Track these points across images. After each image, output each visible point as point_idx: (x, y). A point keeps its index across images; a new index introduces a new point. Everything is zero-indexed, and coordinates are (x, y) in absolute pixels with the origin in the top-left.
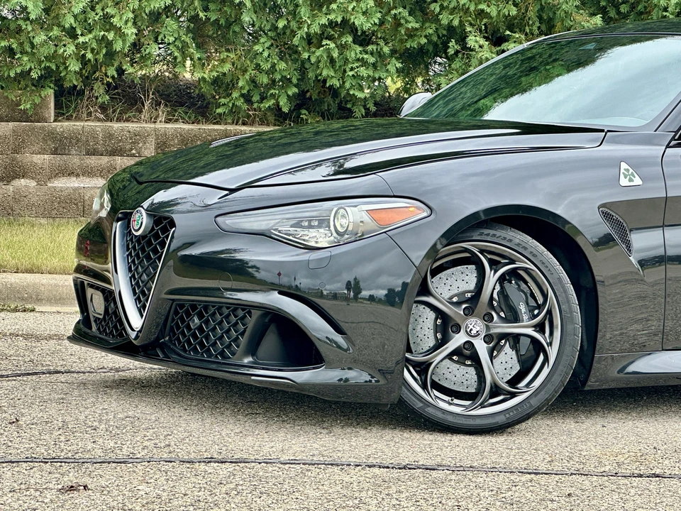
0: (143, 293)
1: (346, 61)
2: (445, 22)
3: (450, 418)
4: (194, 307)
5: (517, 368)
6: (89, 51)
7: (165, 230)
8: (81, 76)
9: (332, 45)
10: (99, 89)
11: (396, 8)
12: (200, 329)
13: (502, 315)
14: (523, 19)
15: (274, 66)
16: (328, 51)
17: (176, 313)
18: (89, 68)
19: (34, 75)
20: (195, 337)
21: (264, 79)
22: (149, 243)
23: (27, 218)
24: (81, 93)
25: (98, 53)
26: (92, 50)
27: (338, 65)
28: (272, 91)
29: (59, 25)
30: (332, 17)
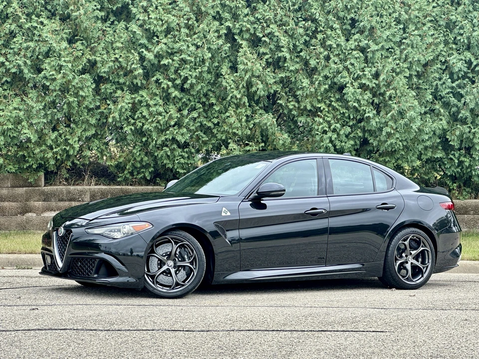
0: (62, 255)
1: (175, 157)
2: (219, 137)
3: (162, 293)
4: (79, 259)
5: (186, 277)
6: (58, 155)
7: (69, 234)
8: (56, 166)
9: (168, 149)
10: (64, 172)
11: (197, 131)
12: (81, 266)
13: (180, 259)
14: (254, 135)
15: (142, 159)
16: (166, 152)
17: (73, 261)
18: (59, 162)
19: (34, 167)
20: (79, 269)
21: (139, 165)
22: (64, 238)
23: (32, 231)
24: (56, 173)
25: (62, 156)
26: (60, 154)
27: (171, 158)
28: (142, 170)
29: (45, 144)
30: (167, 137)
